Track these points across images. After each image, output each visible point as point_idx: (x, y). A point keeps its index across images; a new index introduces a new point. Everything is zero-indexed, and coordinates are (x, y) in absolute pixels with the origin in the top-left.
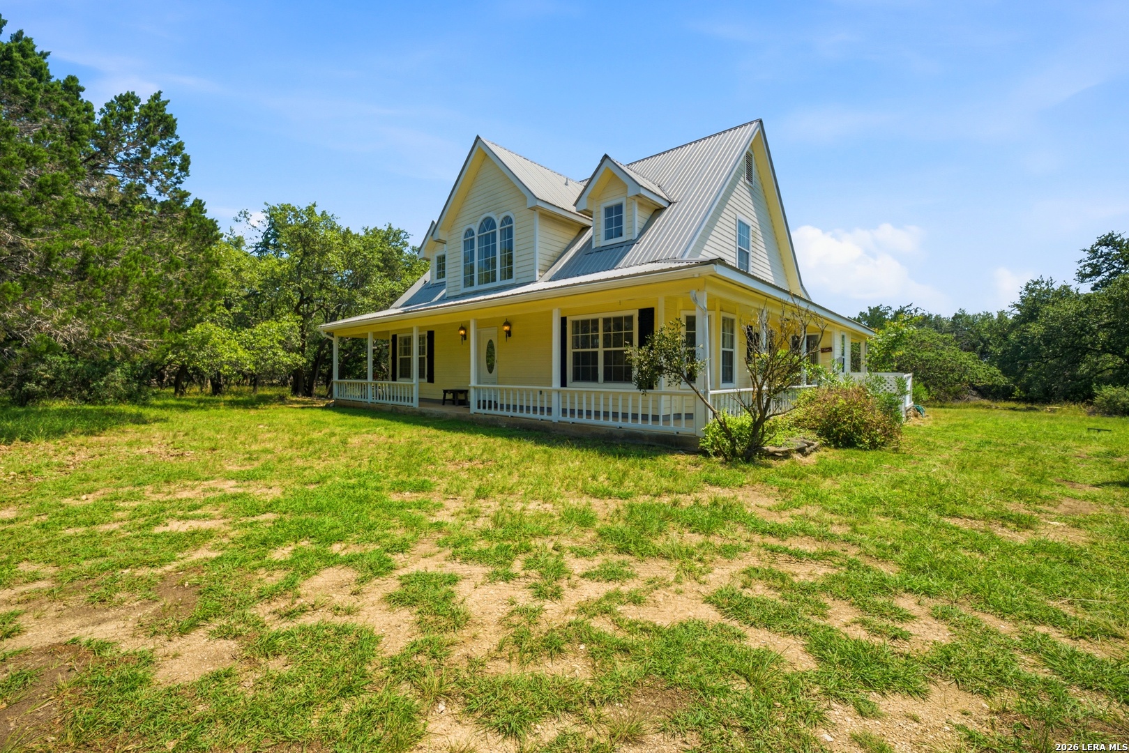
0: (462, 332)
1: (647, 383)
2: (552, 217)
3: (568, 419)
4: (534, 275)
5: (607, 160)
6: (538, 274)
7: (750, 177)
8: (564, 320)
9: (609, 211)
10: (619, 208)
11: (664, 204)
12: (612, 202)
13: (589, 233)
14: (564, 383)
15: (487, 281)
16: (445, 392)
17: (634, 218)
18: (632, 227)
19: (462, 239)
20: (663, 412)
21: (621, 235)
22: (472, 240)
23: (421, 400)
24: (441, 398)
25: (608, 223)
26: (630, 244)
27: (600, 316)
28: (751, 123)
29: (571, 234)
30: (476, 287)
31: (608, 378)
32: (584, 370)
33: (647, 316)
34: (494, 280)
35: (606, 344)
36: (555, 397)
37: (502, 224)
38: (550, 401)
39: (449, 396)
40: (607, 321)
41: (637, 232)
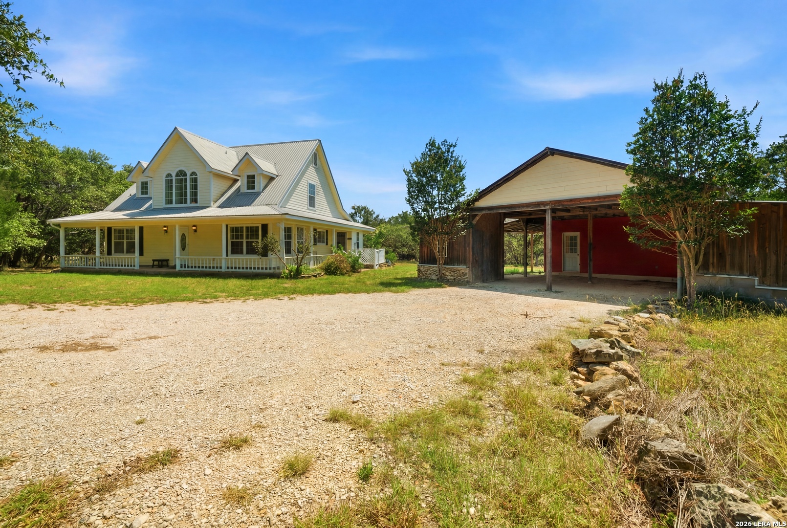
0: (165, 229)
1: (265, 254)
2: (220, 175)
3: (230, 270)
4: (210, 203)
5: (247, 155)
6: (212, 203)
7: (315, 164)
8: (227, 226)
9: (248, 177)
10: (253, 177)
11: (275, 177)
12: (251, 174)
13: (238, 184)
14: (227, 256)
15: (181, 203)
16: (154, 261)
17: (260, 182)
18: (260, 186)
19: (164, 179)
20: (273, 266)
21: (254, 189)
22: (171, 180)
23: (140, 266)
24: (152, 264)
25: (248, 182)
26: (258, 194)
27: (244, 226)
28: (316, 140)
29: (230, 183)
30: (174, 205)
31: (248, 253)
32: (236, 248)
33: (265, 227)
34: (186, 202)
35: (247, 238)
36: (223, 261)
37: (191, 175)
38: (221, 263)
39: (156, 263)
40: (247, 228)
41: (262, 188)
